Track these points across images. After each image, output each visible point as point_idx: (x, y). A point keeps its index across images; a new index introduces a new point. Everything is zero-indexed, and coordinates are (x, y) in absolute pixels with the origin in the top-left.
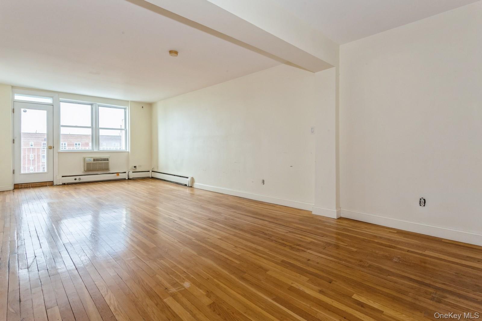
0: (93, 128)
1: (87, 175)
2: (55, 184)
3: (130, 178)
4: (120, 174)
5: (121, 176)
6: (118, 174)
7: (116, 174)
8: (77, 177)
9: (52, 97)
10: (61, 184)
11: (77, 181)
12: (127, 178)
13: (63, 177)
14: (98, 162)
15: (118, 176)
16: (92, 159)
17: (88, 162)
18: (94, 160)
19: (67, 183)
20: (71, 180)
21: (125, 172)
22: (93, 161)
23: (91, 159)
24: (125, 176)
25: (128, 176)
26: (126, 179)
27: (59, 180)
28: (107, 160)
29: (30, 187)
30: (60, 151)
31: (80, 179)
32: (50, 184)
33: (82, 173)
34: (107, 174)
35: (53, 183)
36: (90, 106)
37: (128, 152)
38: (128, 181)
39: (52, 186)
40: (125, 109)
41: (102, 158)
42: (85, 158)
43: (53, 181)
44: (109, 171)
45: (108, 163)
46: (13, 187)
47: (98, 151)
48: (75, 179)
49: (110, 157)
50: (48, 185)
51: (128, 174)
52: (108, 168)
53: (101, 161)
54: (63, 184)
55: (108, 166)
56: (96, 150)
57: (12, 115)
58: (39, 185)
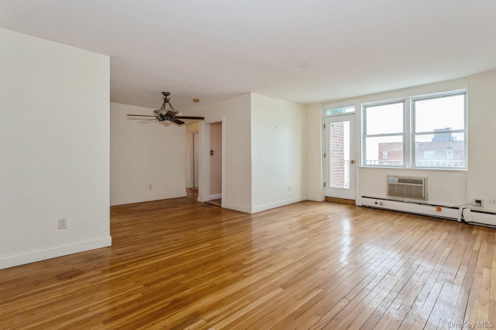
0: (405, 133)
1: (390, 200)
2: (357, 204)
3: (466, 220)
4: (442, 208)
5: (445, 213)
6: (439, 207)
7: (435, 208)
8: (379, 201)
9: (354, 105)
10: (361, 205)
11: (378, 206)
12: (459, 220)
13: (363, 197)
14: (406, 185)
15: (440, 212)
16: (397, 179)
17: (390, 183)
18: (400, 181)
19: (368, 206)
20: (371, 203)
21: (458, 208)
22: (397, 181)
23: (395, 178)
24: (455, 215)
25: (462, 215)
27: (360, 202)
28: (420, 182)
29: (336, 202)
30: (362, 166)
31: (381, 204)
32: (352, 204)
33: (384, 196)
34: (420, 204)
35: (355, 202)
36: (402, 104)
37: (466, 172)
38: (461, 225)
39: (354, 206)
40: (465, 93)
41: (412, 180)
42: (388, 176)
43: (355, 200)
44: (426, 200)
45: (422, 187)
46: (322, 199)
47: (411, 168)
48: (376, 203)
49: (427, 178)
50: (350, 203)
51: (462, 212)
52: (422, 196)
53: (410, 183)
54: (364, 207)
55: (422, 192)
56: (409, 166)
57: (323, 130)
58: (343, 202)
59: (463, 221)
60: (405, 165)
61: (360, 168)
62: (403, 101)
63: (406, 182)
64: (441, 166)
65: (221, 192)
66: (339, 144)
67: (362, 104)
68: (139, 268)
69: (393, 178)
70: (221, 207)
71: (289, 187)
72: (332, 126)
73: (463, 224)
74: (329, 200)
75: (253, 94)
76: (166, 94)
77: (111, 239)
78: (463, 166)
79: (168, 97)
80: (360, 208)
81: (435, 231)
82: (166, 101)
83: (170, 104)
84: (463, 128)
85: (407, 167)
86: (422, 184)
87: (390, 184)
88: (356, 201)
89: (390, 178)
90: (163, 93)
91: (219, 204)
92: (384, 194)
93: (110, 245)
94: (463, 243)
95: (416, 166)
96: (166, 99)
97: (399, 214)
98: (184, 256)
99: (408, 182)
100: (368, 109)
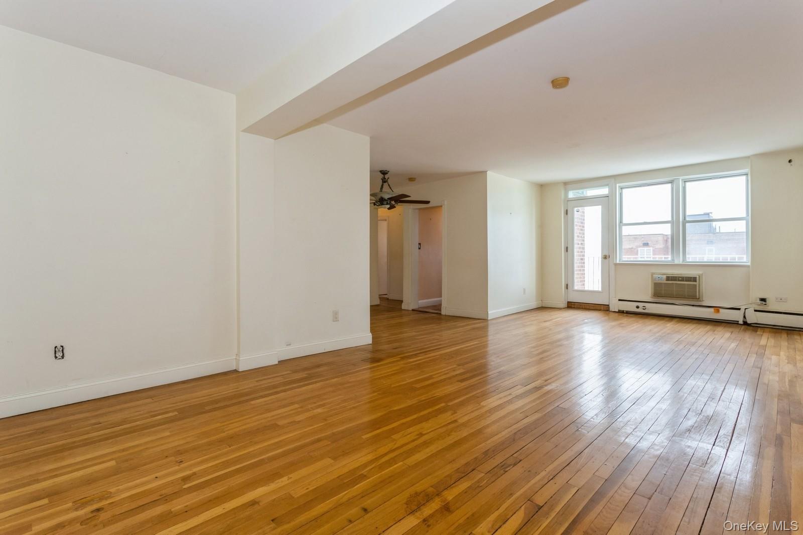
0: (673, 222)
1: (656, 303)
2: (612, 309)
3: (749, 321)
4: (721, 310)
5: (724, 315)
6: (717, 309)
7: (712, 310)
8: (640, 305)
9: (607, 185)
10: (617, 311)
11: (640, 311)
12: (741, 322)
13: (620, 300)
14: (676, 284)
15: (718, 314)
16: (665, 277)
17: (656, 282)
18: (668, 279)
19: (625, 311)
20: (631, 307)
21: (739, 309)
22: (665, 280)
23: (662, 276)
24: (737, 316)
25: (745, 317)
26: (739, 323)
27: (615, 306)
28: (694, 279)
29: (582, 308)
30: (618, 262)
31: (644, 308)
32: (605, 309)
33: (648, 298)
34: (693, 306)
35: (609, 308)
36: (670, 185)
37: (748, 266)
38: (743, 327)
39: (607, 312)
40: (747, 174)
41: (683, 277)
42: (653, 274)
43: (608, 305)
44: (700, 301)
45: (696, 285)
46: (564, 305)
47: (681, 263)
48: (638, 307)
49: (702, 275)
50: (602, 309)
51: (745, 313)
52: (696, 296)
53: (681, 281)
54: (621, 312)
55: (696, 292)
56: (679, 260)
57: (564, 217)
58: (592, 308)
59: (745, 323)
60: (673, 260)
61: (616, 264)
62: (671, 182)
63: (676, 280)
64: (721, 260)
65: (441, 297)
66: (580, 235)
67: (618, 185)
68: (428, 358)
69: (660, 276)
70: (440, 314)
71: (524, 290)
72: (578, 211)
73: (746, 326)
74: (573, 306)
75: (489, 173)
76: (384, 173)
77: (371, 336)
78: (745, 260)
79: (386, 176)
80: (617, 314)
81: (716, 332)
82: (384, 181)
83: (389, 185)
84: (744, 215)
85: (676, 262)
86: (696, 281)
87: (655, 284)
88: (610, 306)
89: (655, 276)
90: (381, 171)
91: (439, 312)
92: (647, 295)
93: (371, 343)
94: (748, 340)
95: (688, 261)
96: (384, 178)
97: (667, 319)
98: (465, 349)
99: (679, 280)
100: (624, 190)
